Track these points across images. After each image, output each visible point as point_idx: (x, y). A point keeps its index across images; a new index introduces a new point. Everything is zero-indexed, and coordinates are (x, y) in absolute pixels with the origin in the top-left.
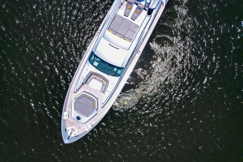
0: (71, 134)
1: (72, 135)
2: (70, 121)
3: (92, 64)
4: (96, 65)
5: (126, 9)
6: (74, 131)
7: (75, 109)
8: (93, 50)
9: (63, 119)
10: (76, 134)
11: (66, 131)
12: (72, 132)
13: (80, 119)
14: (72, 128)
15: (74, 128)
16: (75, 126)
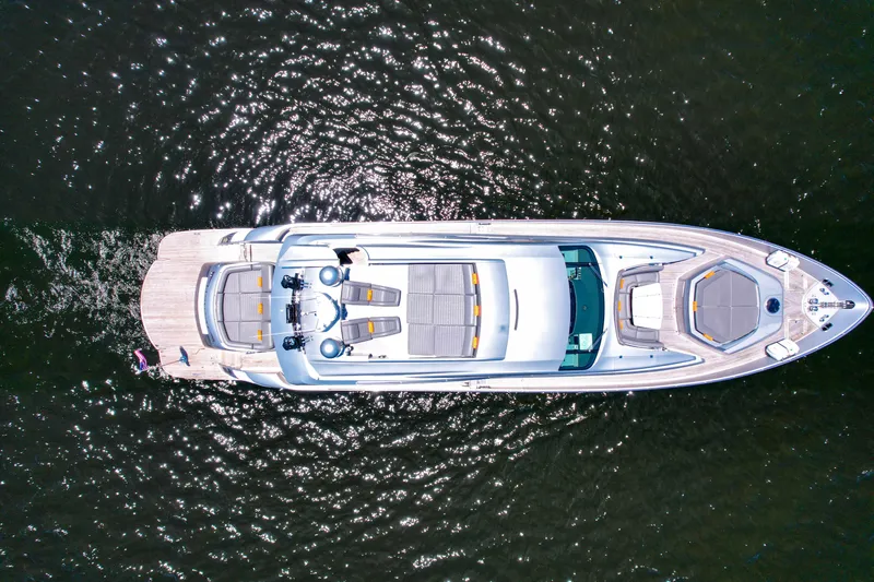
0: (831, 305)
1: (832, 298)
2: (790, 330)
3: (595, 351)
4: (590, 336)
5: (379, 335)
6: (816, 300)
7: (754, 331)
8: (557, 371)
9: (800, 352)
10: (823, 290)
11: (829, 326)
12: (825, 305)
13: (774, 299)
14: (810, 309)
15: (808, 305)
16: (800, 304)
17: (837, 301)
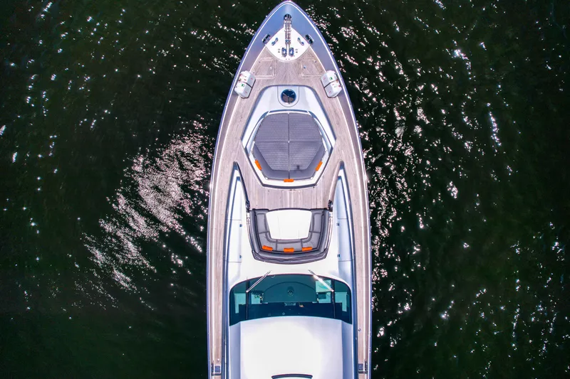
0: (288, 35)
1: (281, 34)
6: (283, 49)
7: (313, 116)
8: (352, 326)
9: (334, 70)
10: (274, 43)
11: (307, 37)
12: (288, 42)
13: (282, 96)
14: (292, 55)
15: (288, 56)
16: (287, 64)
17: (284, 29)
